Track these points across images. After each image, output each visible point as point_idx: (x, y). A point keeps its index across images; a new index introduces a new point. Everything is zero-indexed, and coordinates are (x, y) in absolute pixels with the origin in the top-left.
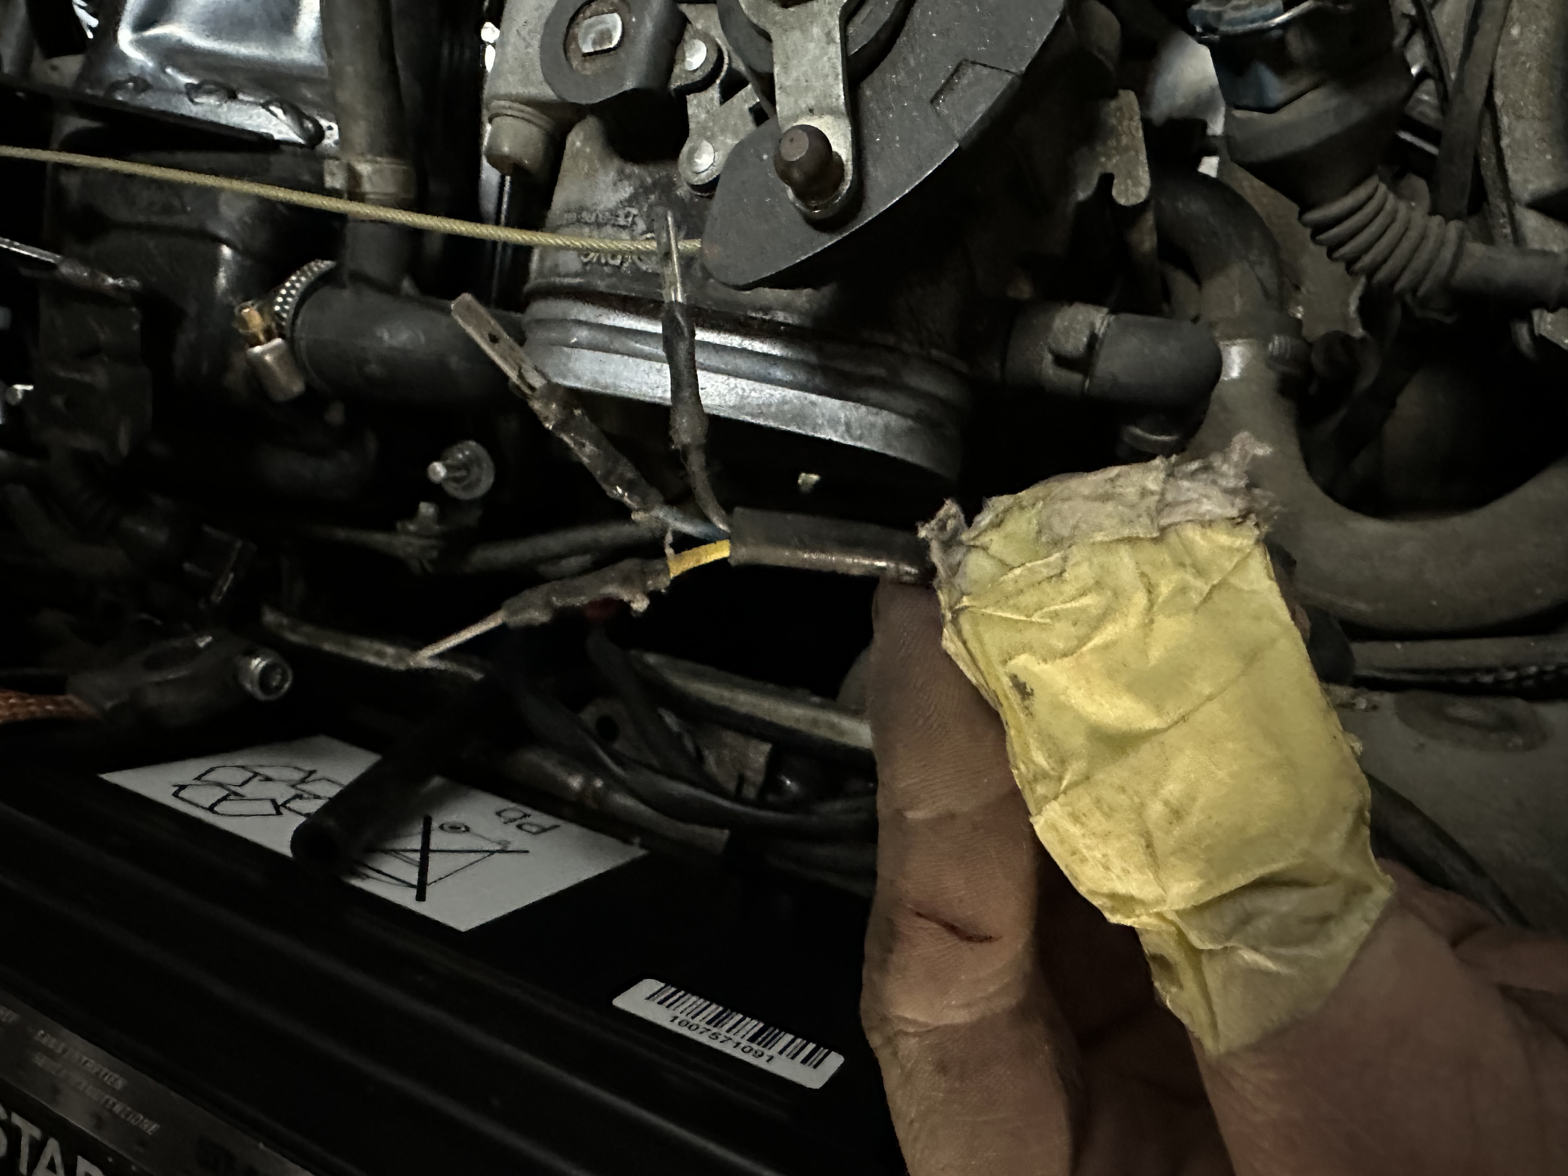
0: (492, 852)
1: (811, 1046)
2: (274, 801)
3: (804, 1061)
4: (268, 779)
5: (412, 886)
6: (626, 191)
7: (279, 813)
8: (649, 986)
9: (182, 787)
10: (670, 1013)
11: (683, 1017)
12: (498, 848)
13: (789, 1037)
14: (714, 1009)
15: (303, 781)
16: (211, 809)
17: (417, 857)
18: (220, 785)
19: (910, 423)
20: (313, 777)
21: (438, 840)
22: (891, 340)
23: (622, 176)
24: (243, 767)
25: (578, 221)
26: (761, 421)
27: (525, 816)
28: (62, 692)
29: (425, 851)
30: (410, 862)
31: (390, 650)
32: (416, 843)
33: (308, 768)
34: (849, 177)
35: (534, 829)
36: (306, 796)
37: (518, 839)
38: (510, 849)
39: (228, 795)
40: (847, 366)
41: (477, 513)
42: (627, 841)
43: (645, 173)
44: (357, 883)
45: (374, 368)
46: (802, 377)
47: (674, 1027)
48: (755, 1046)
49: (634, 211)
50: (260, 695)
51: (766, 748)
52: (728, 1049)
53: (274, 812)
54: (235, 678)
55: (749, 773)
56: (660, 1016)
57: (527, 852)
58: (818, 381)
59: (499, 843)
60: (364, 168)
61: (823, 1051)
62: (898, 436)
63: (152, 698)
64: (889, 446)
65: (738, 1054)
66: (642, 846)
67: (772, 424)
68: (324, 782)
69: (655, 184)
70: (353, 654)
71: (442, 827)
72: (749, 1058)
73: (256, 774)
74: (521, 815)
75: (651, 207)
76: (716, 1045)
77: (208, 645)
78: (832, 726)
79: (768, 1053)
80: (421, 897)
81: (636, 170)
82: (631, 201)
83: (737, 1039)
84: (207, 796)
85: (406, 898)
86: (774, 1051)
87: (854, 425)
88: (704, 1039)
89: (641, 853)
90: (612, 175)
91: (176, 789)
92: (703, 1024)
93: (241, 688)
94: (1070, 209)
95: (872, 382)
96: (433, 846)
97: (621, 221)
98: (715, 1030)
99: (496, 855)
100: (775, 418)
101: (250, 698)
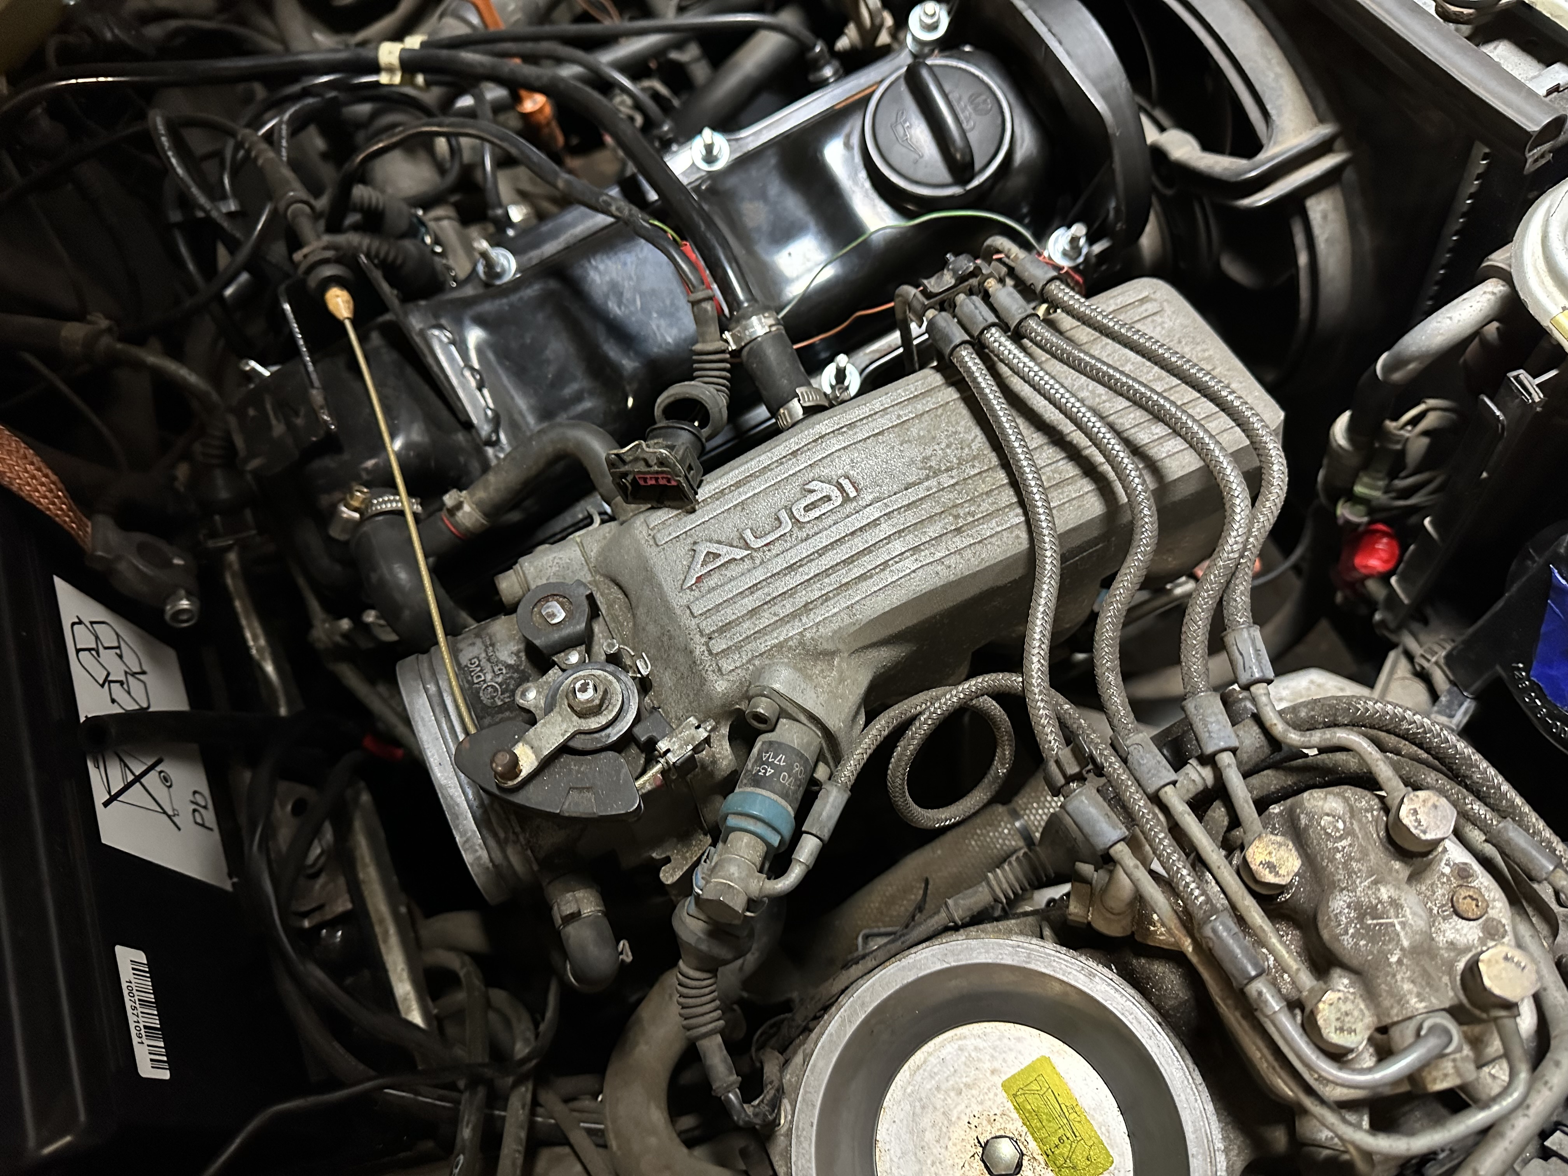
0: (165, 812)
1: (165, 1059)
2: (108, 674)
3: (152, 1060)
4: (120, 657)
5: (109, 793)
6: (511, 661)
7: (102, 686)
8: (141, 957)
9: (80, 622)
10: (132, 978)
11: (133, 985)
12: (170, 813)
13: (162, 1044)
14: (151, 998)
15: (134, 674)
16: (78, 651)
17: (130, 778)
18: (97, 638)
19: (490, 865)
20: (141, 677)
21: (152, 779)
22: (518, 829)
23: (517, 654)
24: (118, 635)
25: (487, 647)
26: (442, 801)
27: (205, 807)
28: (89, 518)
29: (138, 779)
30: (124, 776)
31: (262, 642)
32: (138, 770)
33: (145, 668)
34: (516, 782)
35: (199, 820)
36: (125, 686)
37: (185, 819)
38: (175, 819)
39: (93, 649)
40: (494, 820)
41: (371, 645)
42: (230, 876)
43: (525, 664)
44: (90, 765)
45: (374, 577)
46: (475, 804)
47: (124, 985)
48: (143, 1032)
49: (504, 671)
50: (167, 617)
51: (349, 906)
52: (131, 1019)
53: (101, 682)
54: (168, 597)
55: (327, 908)
56: (126, 973)
57: (179, 829)
58: (479, 812)
59: (174, 810)
60: (467, 508)
61: (166, 1066)
62: (479, 865)
63: (122, 566)
64: (472, 865)
65: (132, 1026)
66: (234, 884)
67: (444, 806)
68: (142, 685)
69: (523, 671)
70: (244, 622)
71: (161, 772)
72: (133, 1032)
73: (119, 647)
74: (203, 804)
75: (511, 677)
76: (129, 1011)
77: (179, 565)
78: (386, 932)
79: (144, 1039)
80: (106, 804)
81: (524, 658)
82: (508, 666)
83: (141, 1019)
84: (85, 639)
85: (100, 795)
86: (147, 1042)
87: (470, 843)
88: (128, 1004)
89: (228, 887)
90: (515, 649)
91: (77, 620)
92: (136, 998)
93: (165, 604)
94: (646, 855)
95: (495, 835)
96: (143, 780)
97: (496, 669)
98: (138, 1006)
99: (164, 816)
100: (448, 806)
101: (163, 611)
